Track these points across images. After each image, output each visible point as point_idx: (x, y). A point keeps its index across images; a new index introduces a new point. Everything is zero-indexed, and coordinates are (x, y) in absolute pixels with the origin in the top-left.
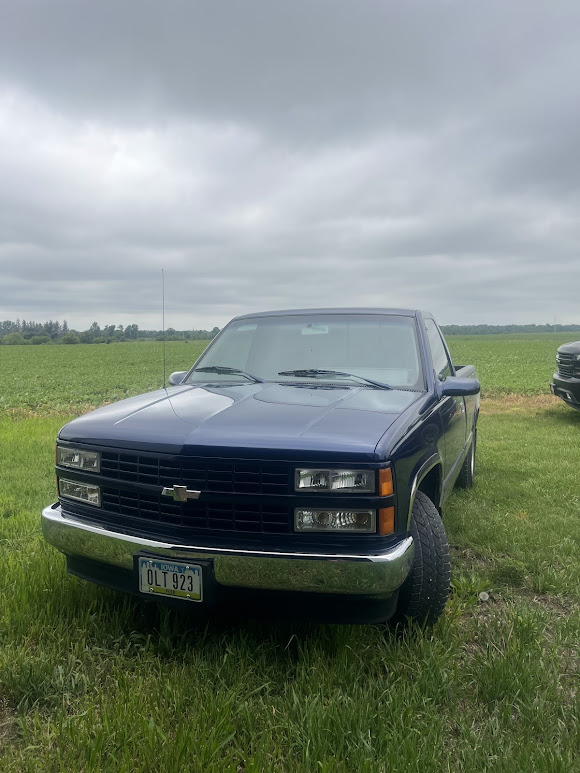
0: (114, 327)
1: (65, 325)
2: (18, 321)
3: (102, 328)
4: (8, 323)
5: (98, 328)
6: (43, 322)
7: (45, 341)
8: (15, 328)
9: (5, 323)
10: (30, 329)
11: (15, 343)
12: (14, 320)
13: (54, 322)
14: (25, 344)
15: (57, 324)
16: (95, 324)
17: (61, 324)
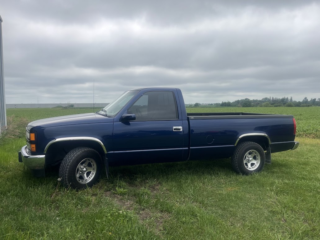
0: (315, 99)
1: (291, 99)
2: (270, 98)
3: (309, 100)
4: (266, 98)
5: (307, 100)
6: (281, 98)
7: (279, 106)
8: (269, 100)
9: (265, 98)
10: (275, 101)
11: (267, 106)
12: (268, 97)
13: (286, 97)
14: (271, 107)
15: (287, 98)
16: (306, 98)
17: (289, 98)
